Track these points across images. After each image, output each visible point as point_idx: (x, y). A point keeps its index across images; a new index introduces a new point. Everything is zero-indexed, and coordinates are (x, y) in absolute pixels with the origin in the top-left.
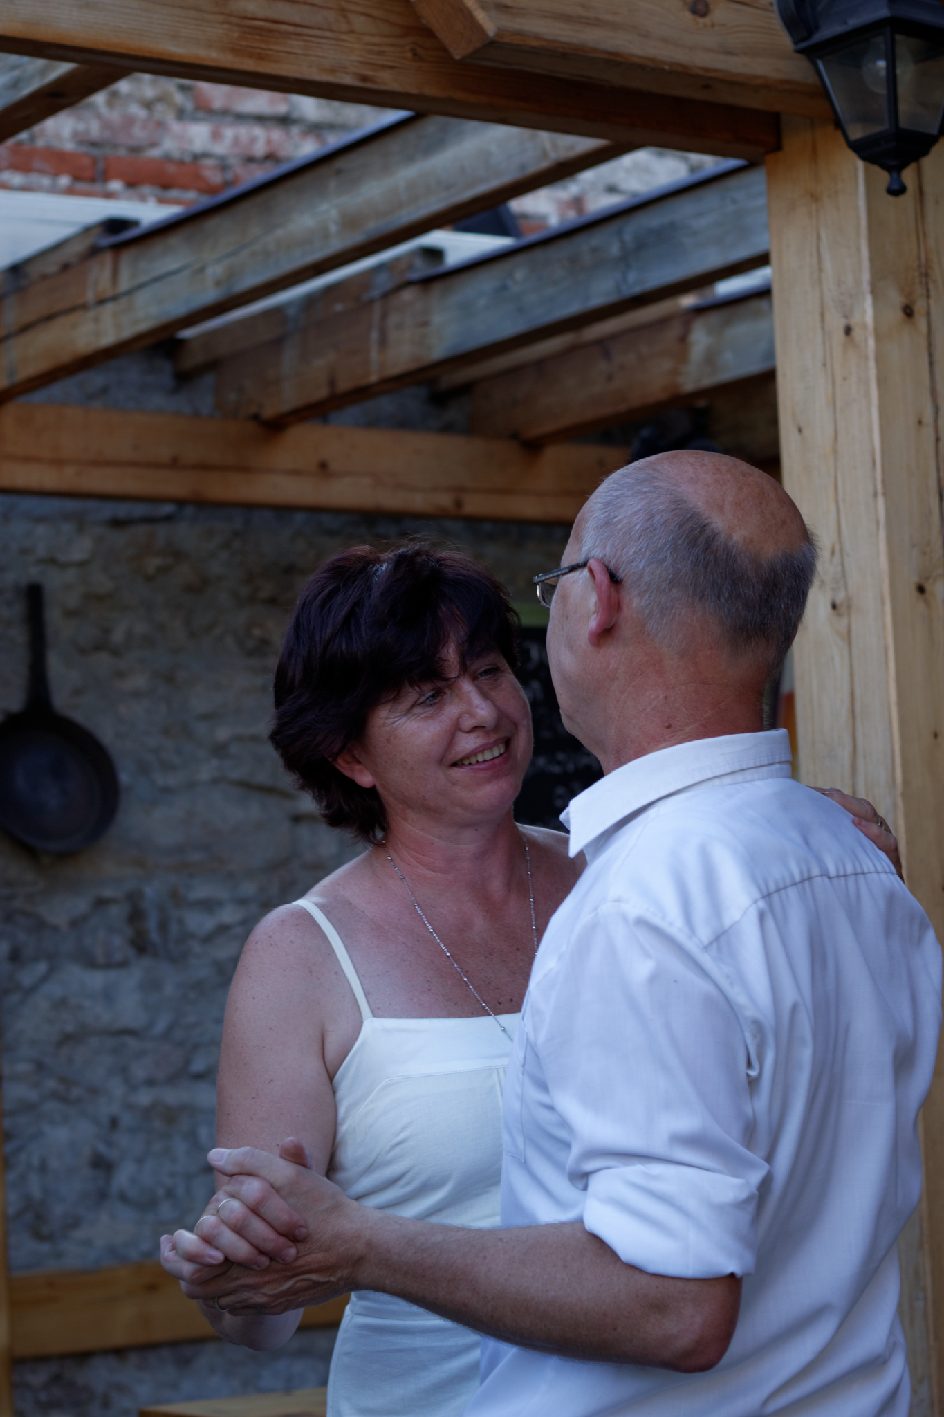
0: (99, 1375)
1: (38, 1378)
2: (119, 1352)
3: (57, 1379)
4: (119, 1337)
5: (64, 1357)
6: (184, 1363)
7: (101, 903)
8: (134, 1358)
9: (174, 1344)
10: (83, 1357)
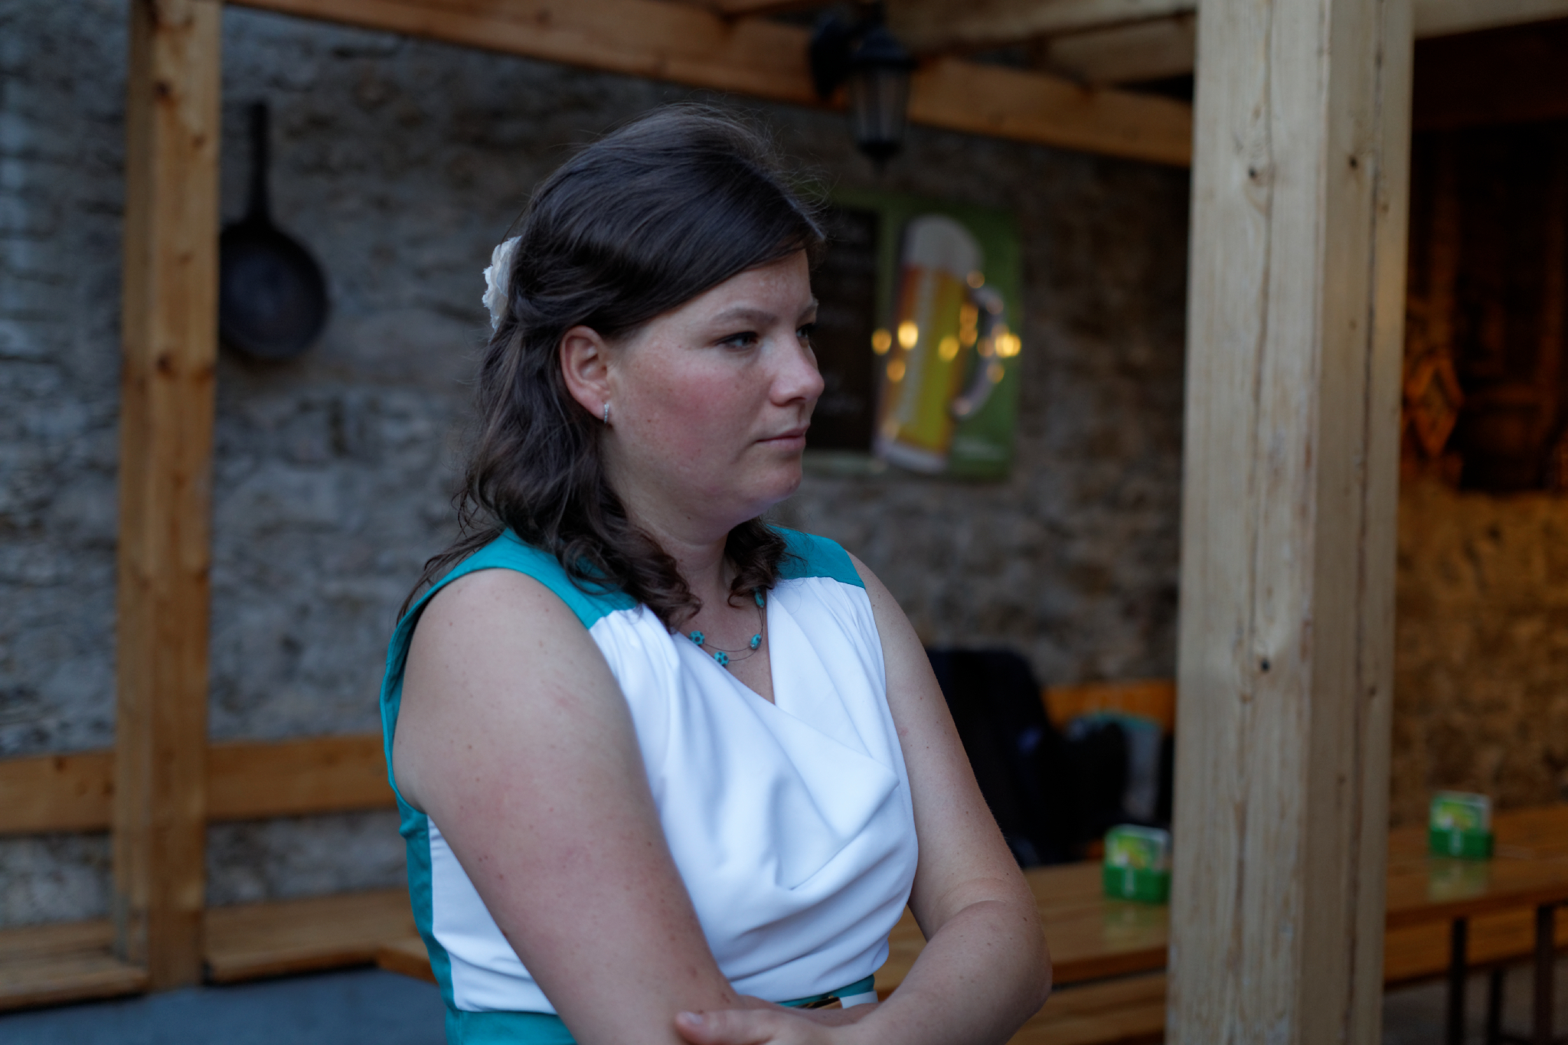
0: (276, 837)
1: (221, 837)
2: (298, 815)
4: (297, 804)
5: (246, 819)
6: (354, 829)
7: (305, 408)
10: (262, 820)
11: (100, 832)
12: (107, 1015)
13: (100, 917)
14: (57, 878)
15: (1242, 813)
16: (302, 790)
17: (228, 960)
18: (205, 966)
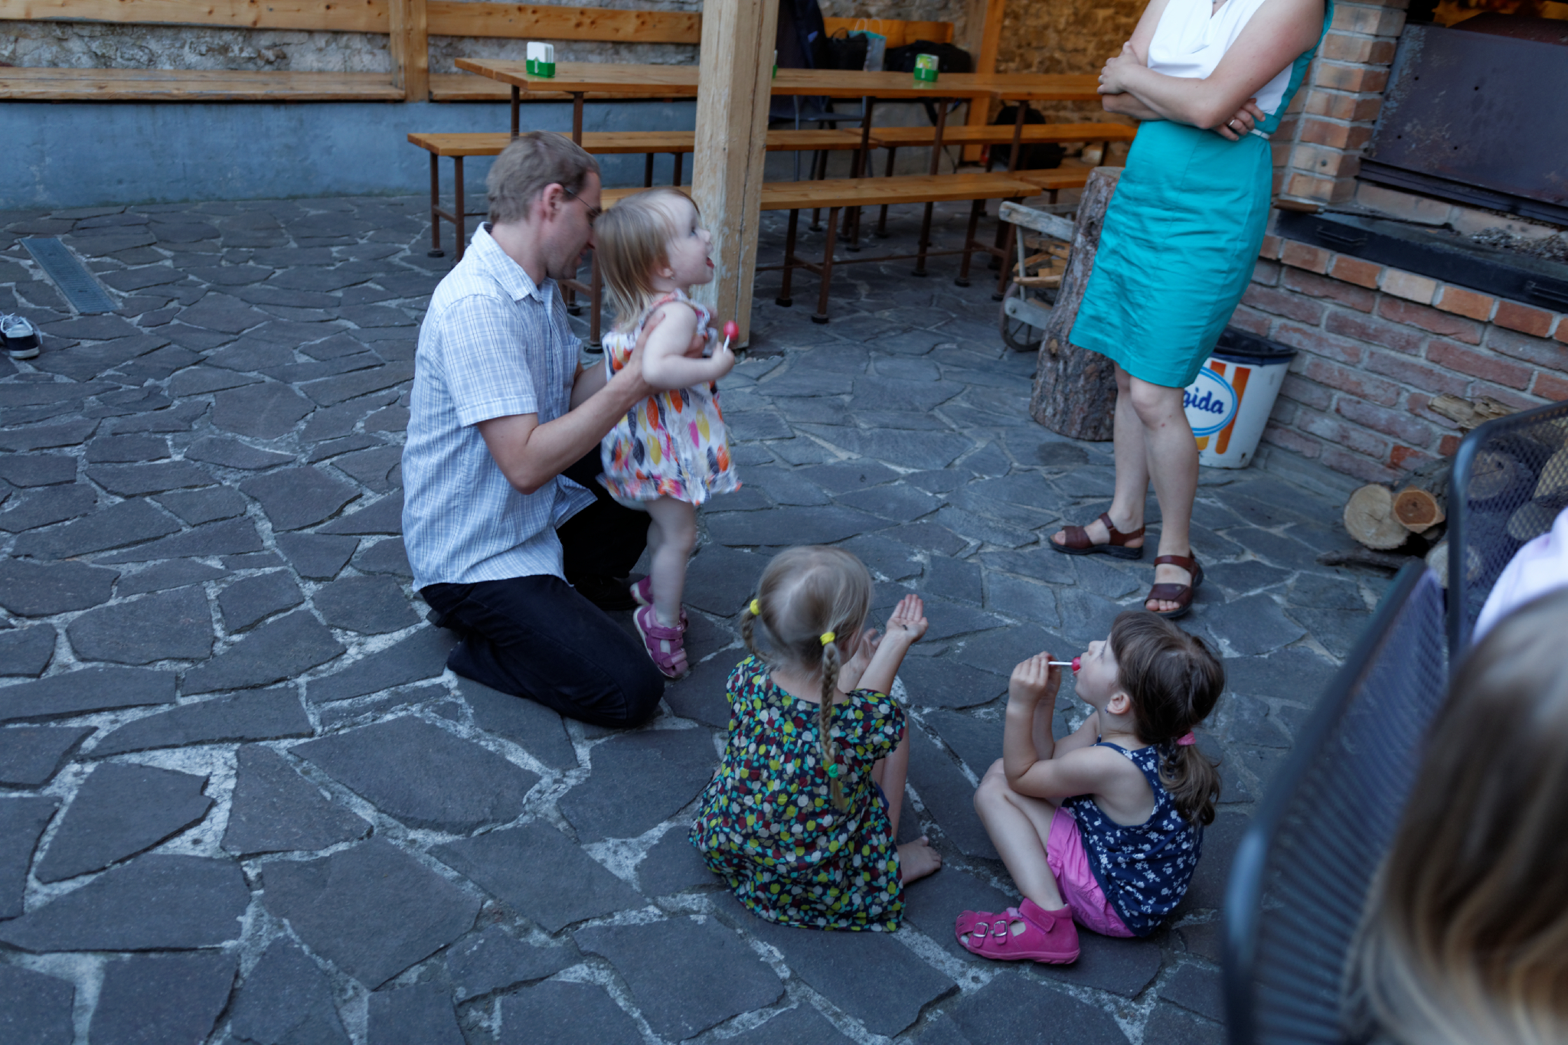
0: (467, 46)
1: (443, 43)
2: (476, 38)
3: (450, 45)
4: (475, 32)
5: (453, 37)
6: (502, 46)
8: (481, 41)
9: (498, 38)
10: (462, 38)
11: (387, 35)
12: (390, 108)
13: (388, 73)
14: (372, 53)
15: (720, 13)
16: (477, 26)
17: (440, 92)
18: (430, 93)
